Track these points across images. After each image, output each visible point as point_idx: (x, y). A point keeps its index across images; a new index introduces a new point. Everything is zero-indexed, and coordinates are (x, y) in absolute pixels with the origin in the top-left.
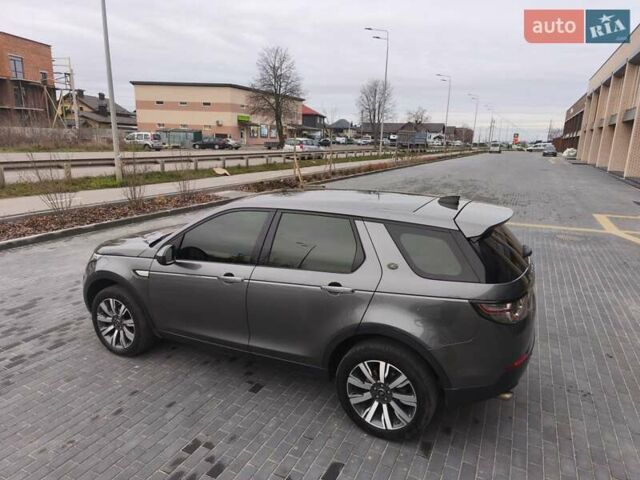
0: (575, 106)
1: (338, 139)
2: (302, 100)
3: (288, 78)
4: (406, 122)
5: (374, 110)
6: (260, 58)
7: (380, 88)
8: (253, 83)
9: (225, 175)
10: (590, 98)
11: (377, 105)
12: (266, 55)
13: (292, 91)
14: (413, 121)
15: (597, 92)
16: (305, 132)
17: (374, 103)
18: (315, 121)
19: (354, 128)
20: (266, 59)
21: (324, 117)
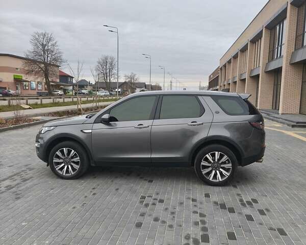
0: (213, 74)
1: (83, 91)
2: (58, 66)
3: (52, 52)
4: (124, 81)
5: (107, 74)
6: (32, 38)
7: (109, 60)
8: (28, 53)
9: (30, 108)
10: (221, 69)
11: (108, 71)
12: (37, 36)
13: (55, 59)
14: (127, 81)
15: (225, 66)
16: (61, 87)
17: (106, 69)
18: (67, 80)
19: (91, 85)
20: (37, 39)
21: (73, 78)
